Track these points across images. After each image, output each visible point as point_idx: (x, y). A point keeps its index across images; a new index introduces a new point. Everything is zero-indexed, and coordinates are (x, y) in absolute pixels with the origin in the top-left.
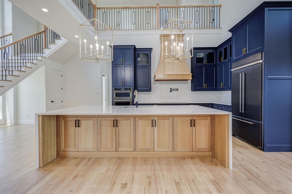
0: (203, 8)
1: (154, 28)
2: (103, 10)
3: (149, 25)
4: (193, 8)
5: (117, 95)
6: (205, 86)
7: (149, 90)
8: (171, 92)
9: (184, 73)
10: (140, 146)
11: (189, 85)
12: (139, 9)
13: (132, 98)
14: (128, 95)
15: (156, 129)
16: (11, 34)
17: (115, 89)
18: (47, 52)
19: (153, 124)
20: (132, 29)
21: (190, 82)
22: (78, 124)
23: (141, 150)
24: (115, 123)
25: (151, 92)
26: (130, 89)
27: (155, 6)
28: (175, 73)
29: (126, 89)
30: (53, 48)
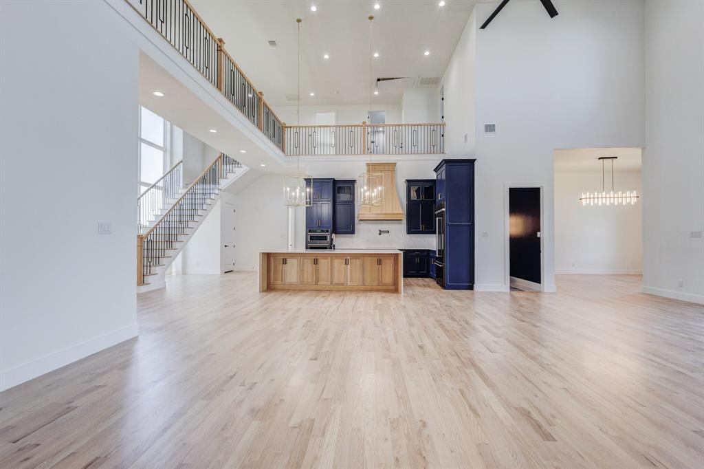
0: (423, 127)
1: (359, 153)
2: (295, 129)
3: (353, 148)
4: (410, 127)
5: (312, 238)
6: (422, 227)
7: (352, 232)
8: (380, 234)
9: (394, 212)
10: (336, 281)
11: (403, 226)
12: (341, 128)
13: (330, 242)
14: (325, 238)
15: (349, 266)
16: (181, 162)
17: (310, 231)
18: (223, 183)
19: (347, 262)
20: (331, 153)
21: (405, 221)
22: (285, 262)
23: (336, 284)
24: (316, 262)
25: (355, 235)
26: (327, 231)
27: (362, 124)
28: (384, 212)
29: (322, 231)
30: (231, 178)
